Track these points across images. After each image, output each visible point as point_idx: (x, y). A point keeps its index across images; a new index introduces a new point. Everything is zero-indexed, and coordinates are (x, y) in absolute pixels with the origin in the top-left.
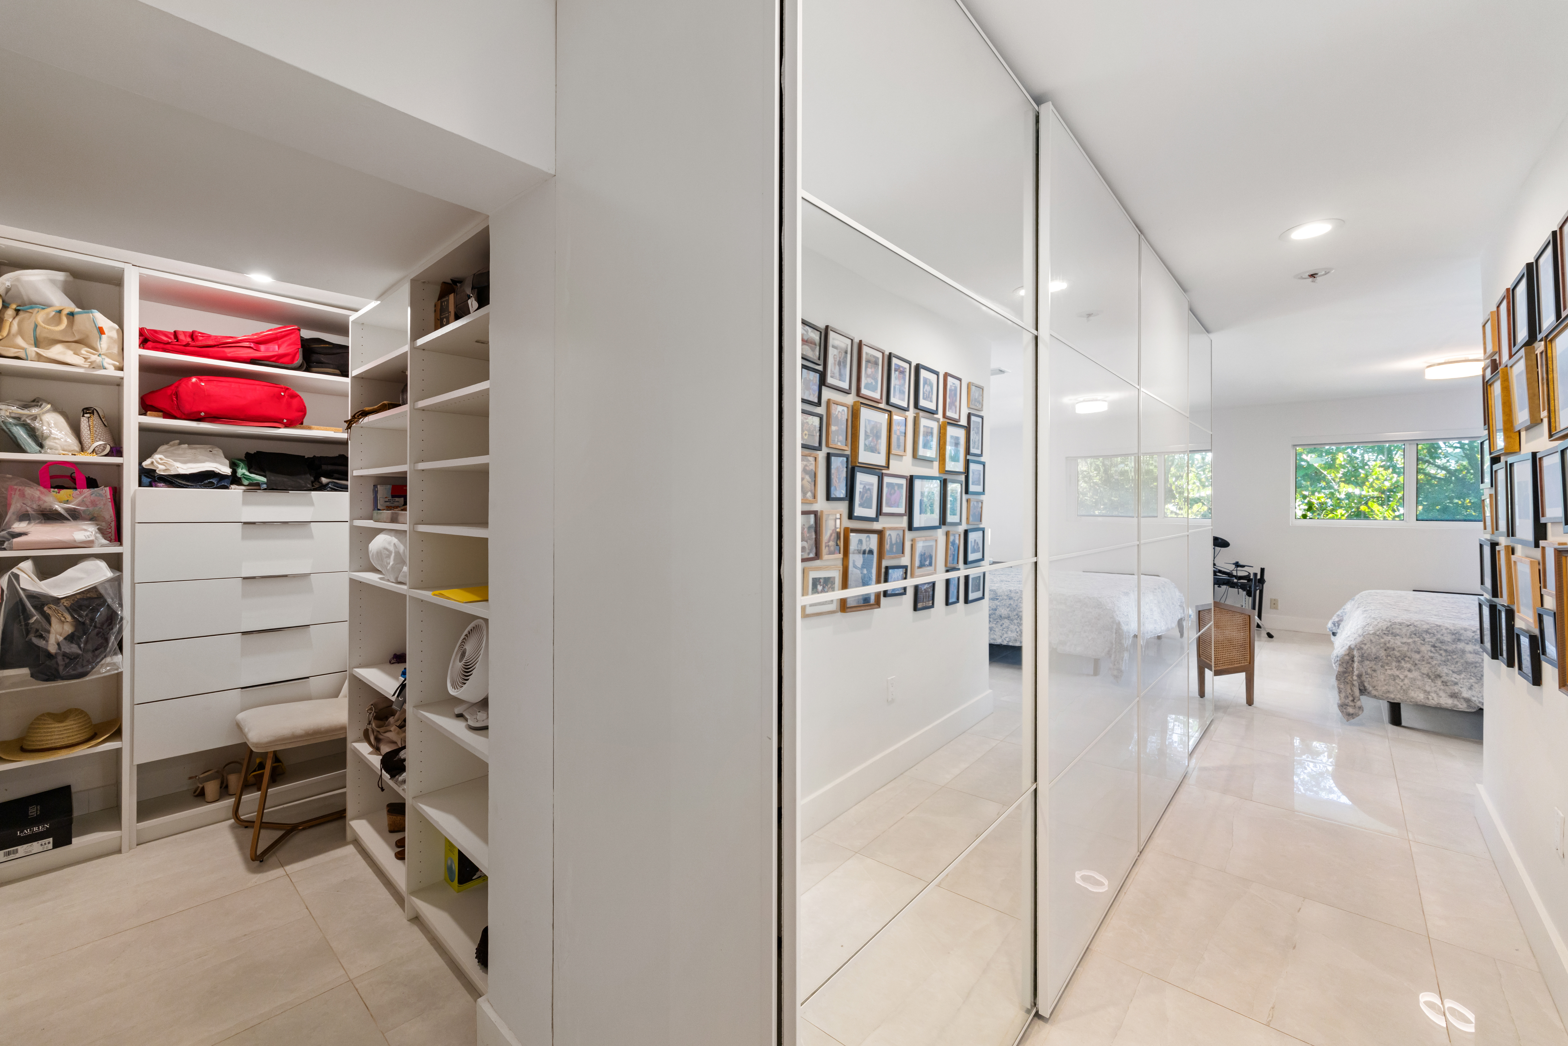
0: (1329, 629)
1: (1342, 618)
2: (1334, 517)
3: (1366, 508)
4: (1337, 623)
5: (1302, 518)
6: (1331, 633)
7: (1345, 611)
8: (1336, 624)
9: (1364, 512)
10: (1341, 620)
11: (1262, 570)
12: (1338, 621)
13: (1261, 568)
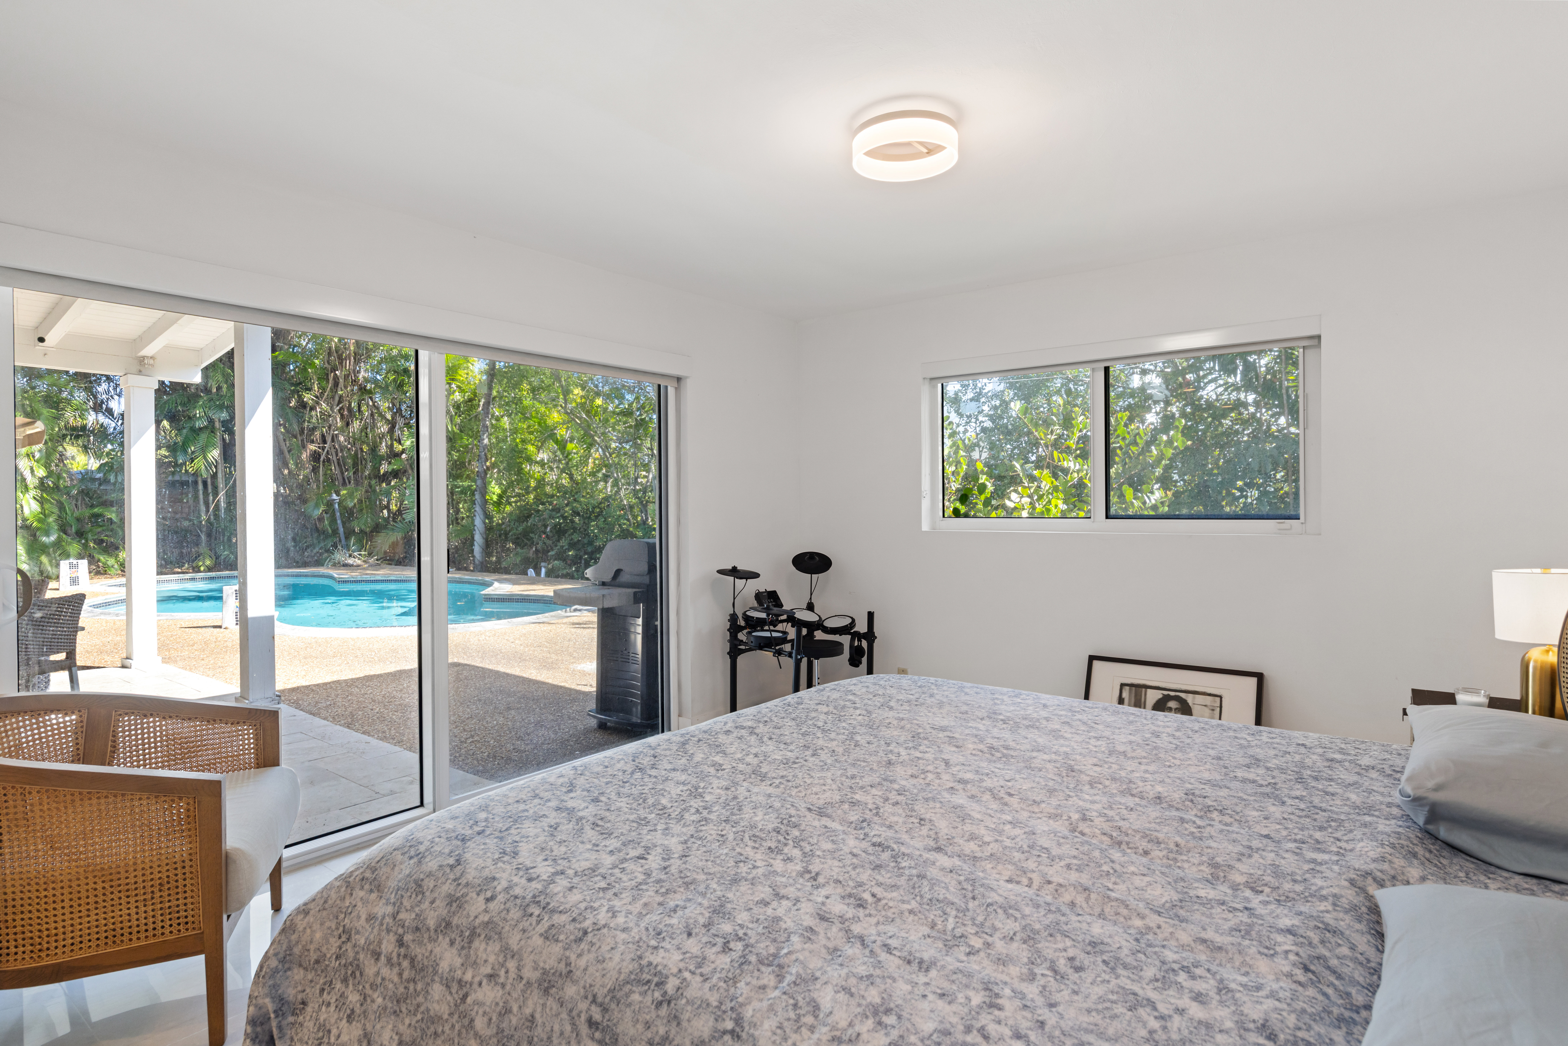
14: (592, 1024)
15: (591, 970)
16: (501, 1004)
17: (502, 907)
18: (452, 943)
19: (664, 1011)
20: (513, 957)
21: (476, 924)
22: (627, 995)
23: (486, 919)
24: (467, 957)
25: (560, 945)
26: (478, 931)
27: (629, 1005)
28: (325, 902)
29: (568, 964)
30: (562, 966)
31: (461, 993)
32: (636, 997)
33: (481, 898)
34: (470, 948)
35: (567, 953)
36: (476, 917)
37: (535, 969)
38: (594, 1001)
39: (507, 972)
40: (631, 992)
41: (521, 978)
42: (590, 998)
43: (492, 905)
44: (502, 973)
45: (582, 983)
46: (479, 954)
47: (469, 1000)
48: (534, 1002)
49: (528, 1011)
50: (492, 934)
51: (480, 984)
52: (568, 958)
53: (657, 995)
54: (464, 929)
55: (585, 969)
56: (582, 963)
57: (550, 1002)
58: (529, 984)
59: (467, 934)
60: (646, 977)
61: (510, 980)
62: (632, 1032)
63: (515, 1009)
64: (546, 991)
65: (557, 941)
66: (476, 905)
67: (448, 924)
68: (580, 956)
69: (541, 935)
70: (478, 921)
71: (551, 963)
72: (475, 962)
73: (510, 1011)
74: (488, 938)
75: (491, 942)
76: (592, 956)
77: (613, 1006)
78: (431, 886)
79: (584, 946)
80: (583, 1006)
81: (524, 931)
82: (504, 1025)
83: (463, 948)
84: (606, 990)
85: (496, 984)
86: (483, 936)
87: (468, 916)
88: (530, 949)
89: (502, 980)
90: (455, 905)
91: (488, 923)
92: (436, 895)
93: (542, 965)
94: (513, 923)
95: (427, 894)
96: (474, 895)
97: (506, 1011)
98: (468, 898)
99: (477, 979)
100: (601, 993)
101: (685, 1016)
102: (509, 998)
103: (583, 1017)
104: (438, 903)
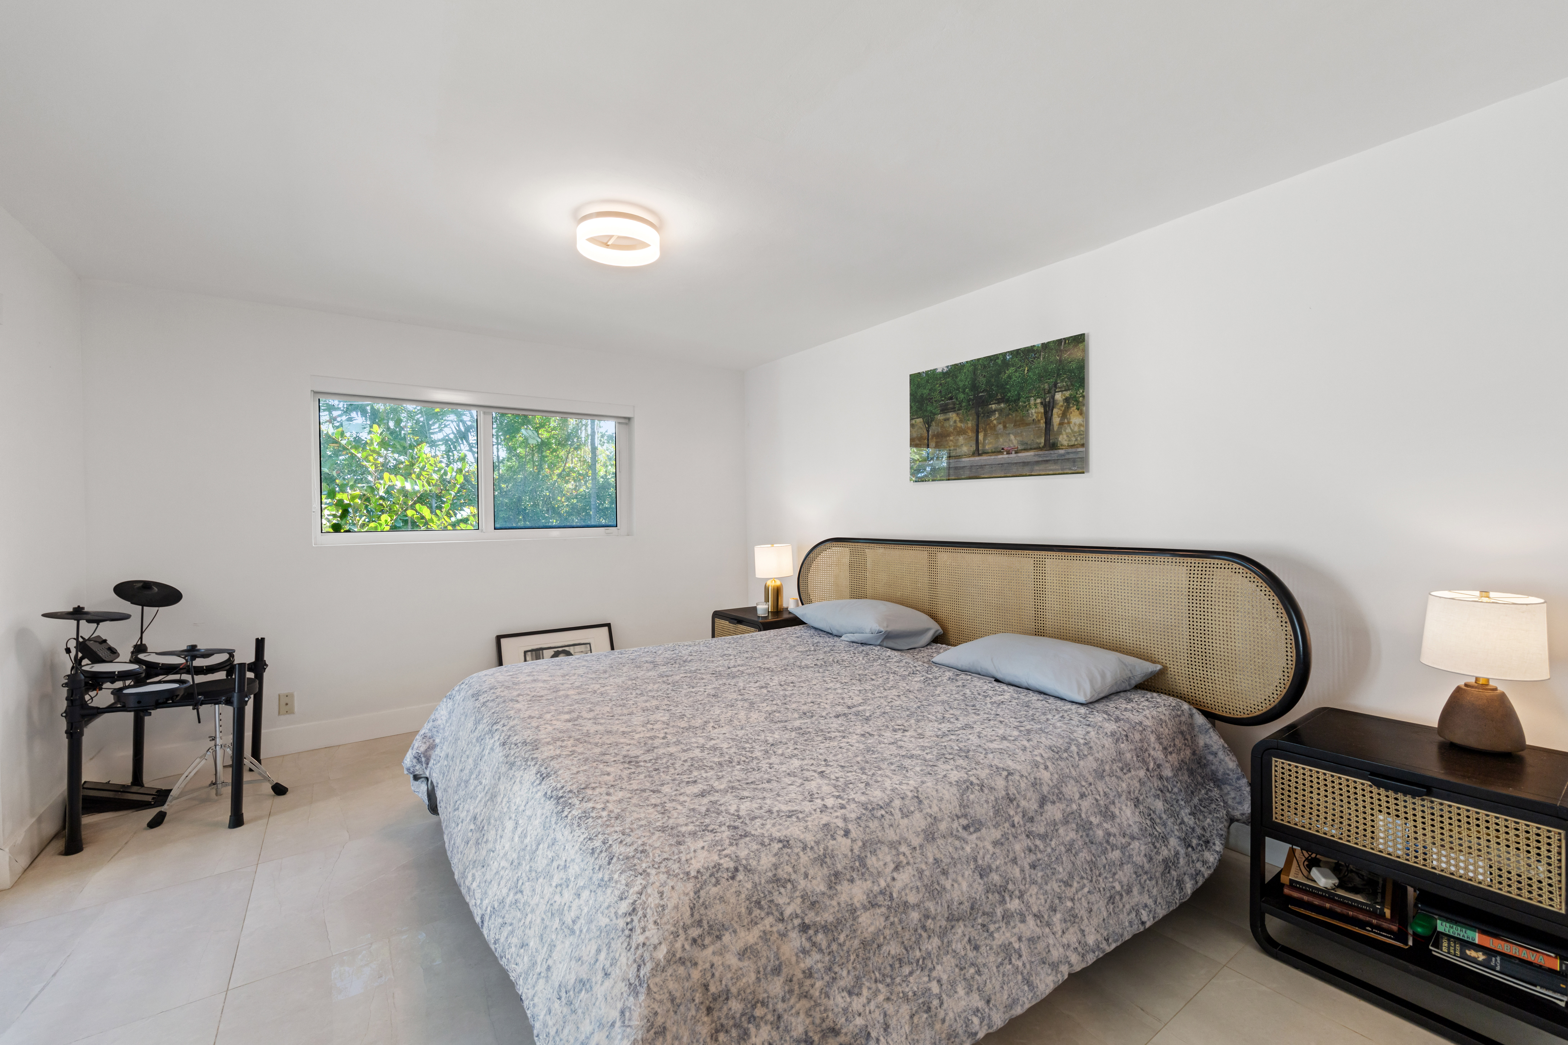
0: (408, 769)
1: (431, 741)
2: (376, 527)
3: (414, 512)
4: (425, 756)
5: (331, 530)
6: (411, 776)
7: (437, 723)
8: (423, 759)
9: (412, 518)
10: (432, 747)
11: (260, 644)
12: (426, 751)
13: (257, 640)
14: (965, 828)
15: (943, 807)
16: (916, 873)
17: (861, 829)
18: (852, 881)
19: (986, 791)
20: (900, 843)
21: (857, 853)
22: (968, 800)
23: (860, 844)
24: (871, 874)
25: (916, 812)
26: (863, 855)
27: (973, 802)
28: (673, 1000)
29: (931, 816)
30: (929, 819)
31: (887, 898)
32: (972, 797)
33: (840, 839)
34: (868, 869)
35: (924, 812)
36: (852, 850)
37: (918, 835)
38: (958, 817)
39: (904, 854)
40: (968, 797)
41: (915, 848)
42: (955, 818)
43: (853, 834)
44: (902, 857)
45: (946, 817)
46: (876, 866)
47: (895, 895)
48: (931, 852)
49: (931, 860)
50: (875, 846)
51: (894, 879)
52: (927, 813)
53: (977, 788)
54: (852, 864)
55: (940, 809)
56: (935, 809)
57: (940, 842)
58: (921, 846)
59: (857, 864)
60: (964, 786)
61: (909, 856)
62: (984, 811)
63: (924, 867)
64: (933, 839)
65: (912, 812)
66: (842, 845)
67: (837, 875)
68: (930, 807)
69: (902, 818)
70: (856, 851)
71: (923, 824)
72: (879, 873)
73: (923, 871)
74: (874, 852)
75: (878, 852)
76: (935, 801)
77: (967, 810)
78: (790, 870)
79: (926, 802)
80: (955, 825)
81: (891, 825)
82: (926, 881)
83: (863, 874)
84: (958, 807)
85: (903, 867)
86: (869, 855)
87: (846, 856)
88: (905, 830)
89: (905, 861)
90: (828, 860)
91: (864, 844)
92: (803, 870)
93: (919, 830)
94: (880, 828)
95: (794, 876)
96: (832, 842)
97: (921, 872)
98: (830, 848)
99: (889, 879)
100: (957, 811)
101: (993, 784)
102: (916, 866)
103: (960, 829)
104: (811, 872)
